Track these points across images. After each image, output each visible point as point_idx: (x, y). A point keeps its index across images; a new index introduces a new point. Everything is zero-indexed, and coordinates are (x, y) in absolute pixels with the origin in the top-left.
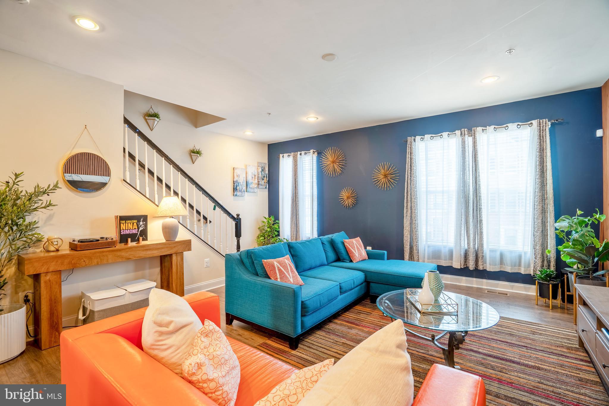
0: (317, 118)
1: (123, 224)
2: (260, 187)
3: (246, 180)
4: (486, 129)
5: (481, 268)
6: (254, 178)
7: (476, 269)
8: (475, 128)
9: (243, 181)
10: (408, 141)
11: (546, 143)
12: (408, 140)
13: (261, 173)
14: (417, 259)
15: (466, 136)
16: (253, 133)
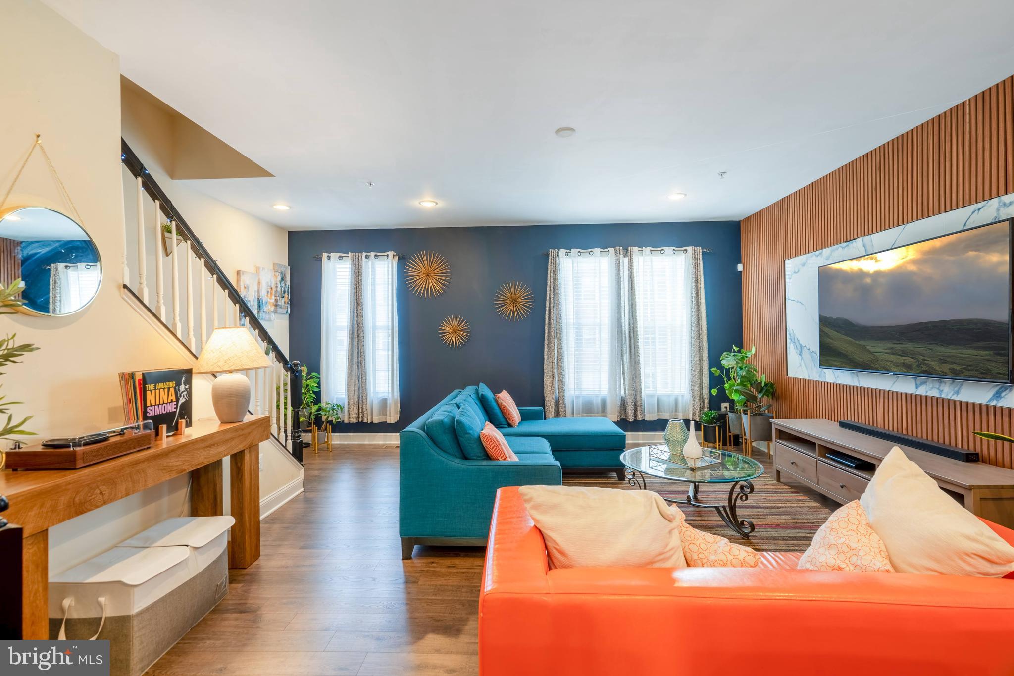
0: (437, 203)
1: (151, 391)
2: (279, 310)
3: (259, 296)
4: (642, 250)
5: (640, 418)
6: (269, 293)
7: (635, 421)
8: (631, 247)
9: (254, 297)
10: (550, 255)
11: (700, 273)
12: (550, 252)
13: (281, 284)
14: (565, 415)
15: (622, 256)
16: (290, 208)
